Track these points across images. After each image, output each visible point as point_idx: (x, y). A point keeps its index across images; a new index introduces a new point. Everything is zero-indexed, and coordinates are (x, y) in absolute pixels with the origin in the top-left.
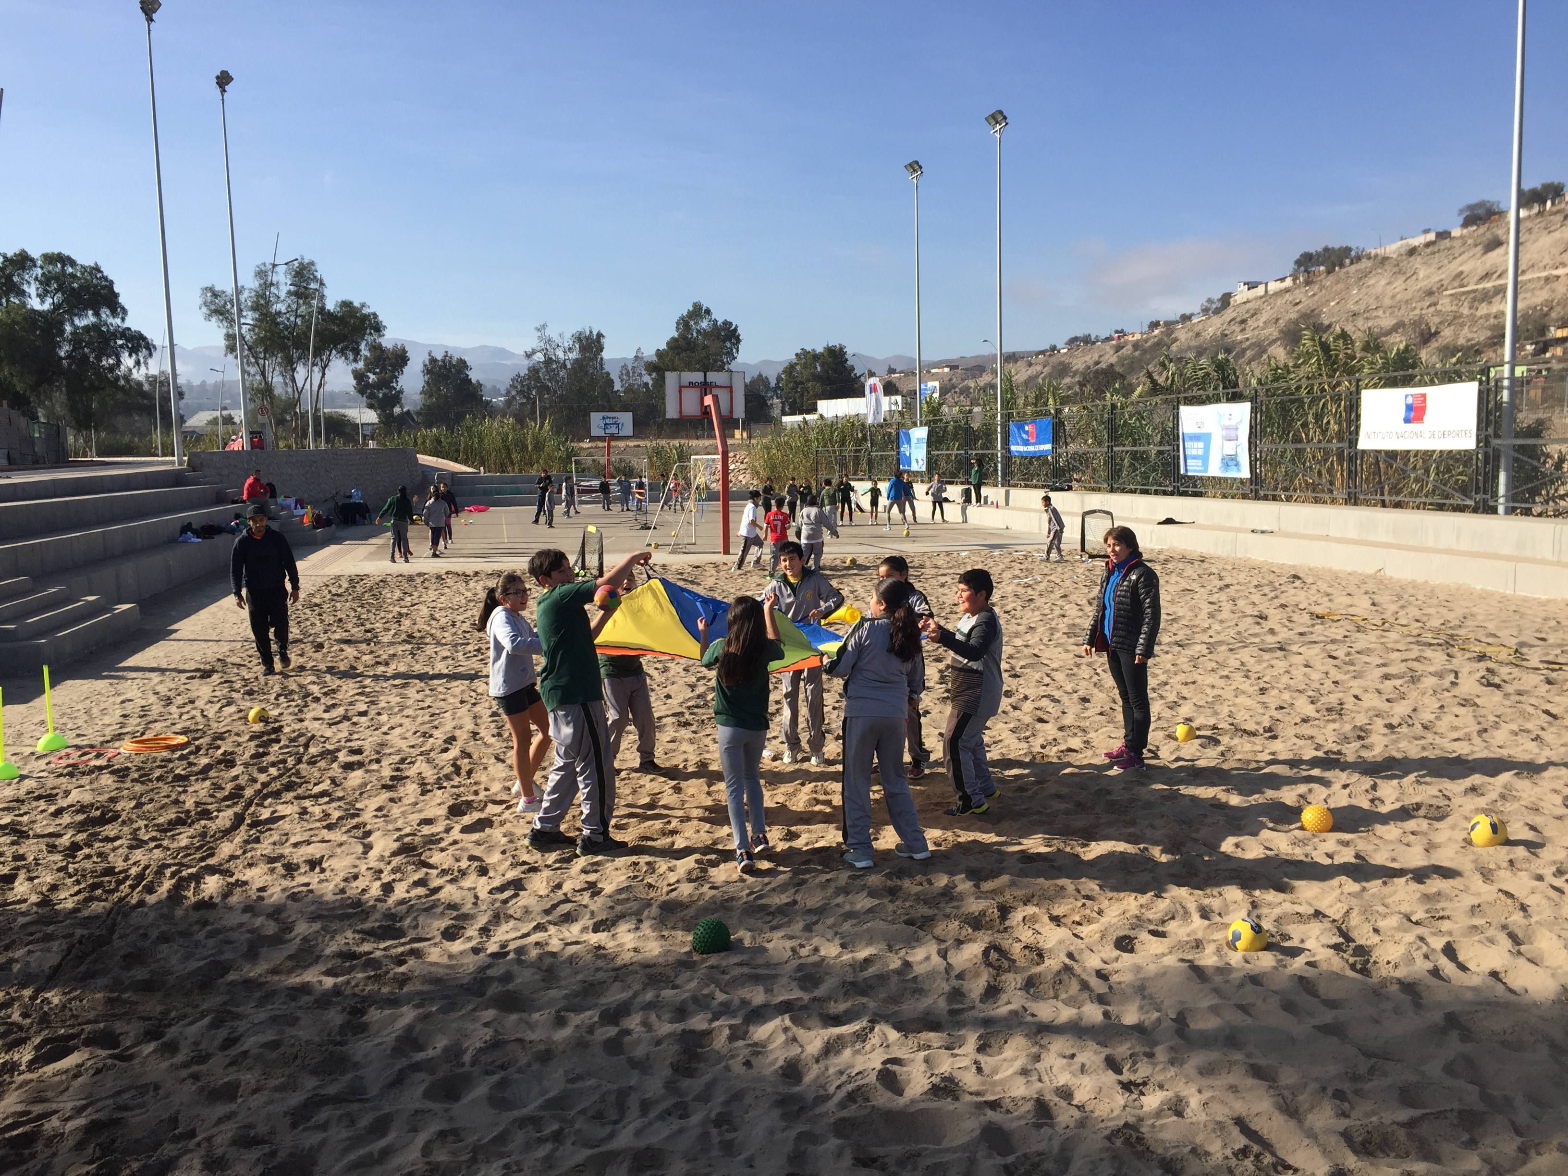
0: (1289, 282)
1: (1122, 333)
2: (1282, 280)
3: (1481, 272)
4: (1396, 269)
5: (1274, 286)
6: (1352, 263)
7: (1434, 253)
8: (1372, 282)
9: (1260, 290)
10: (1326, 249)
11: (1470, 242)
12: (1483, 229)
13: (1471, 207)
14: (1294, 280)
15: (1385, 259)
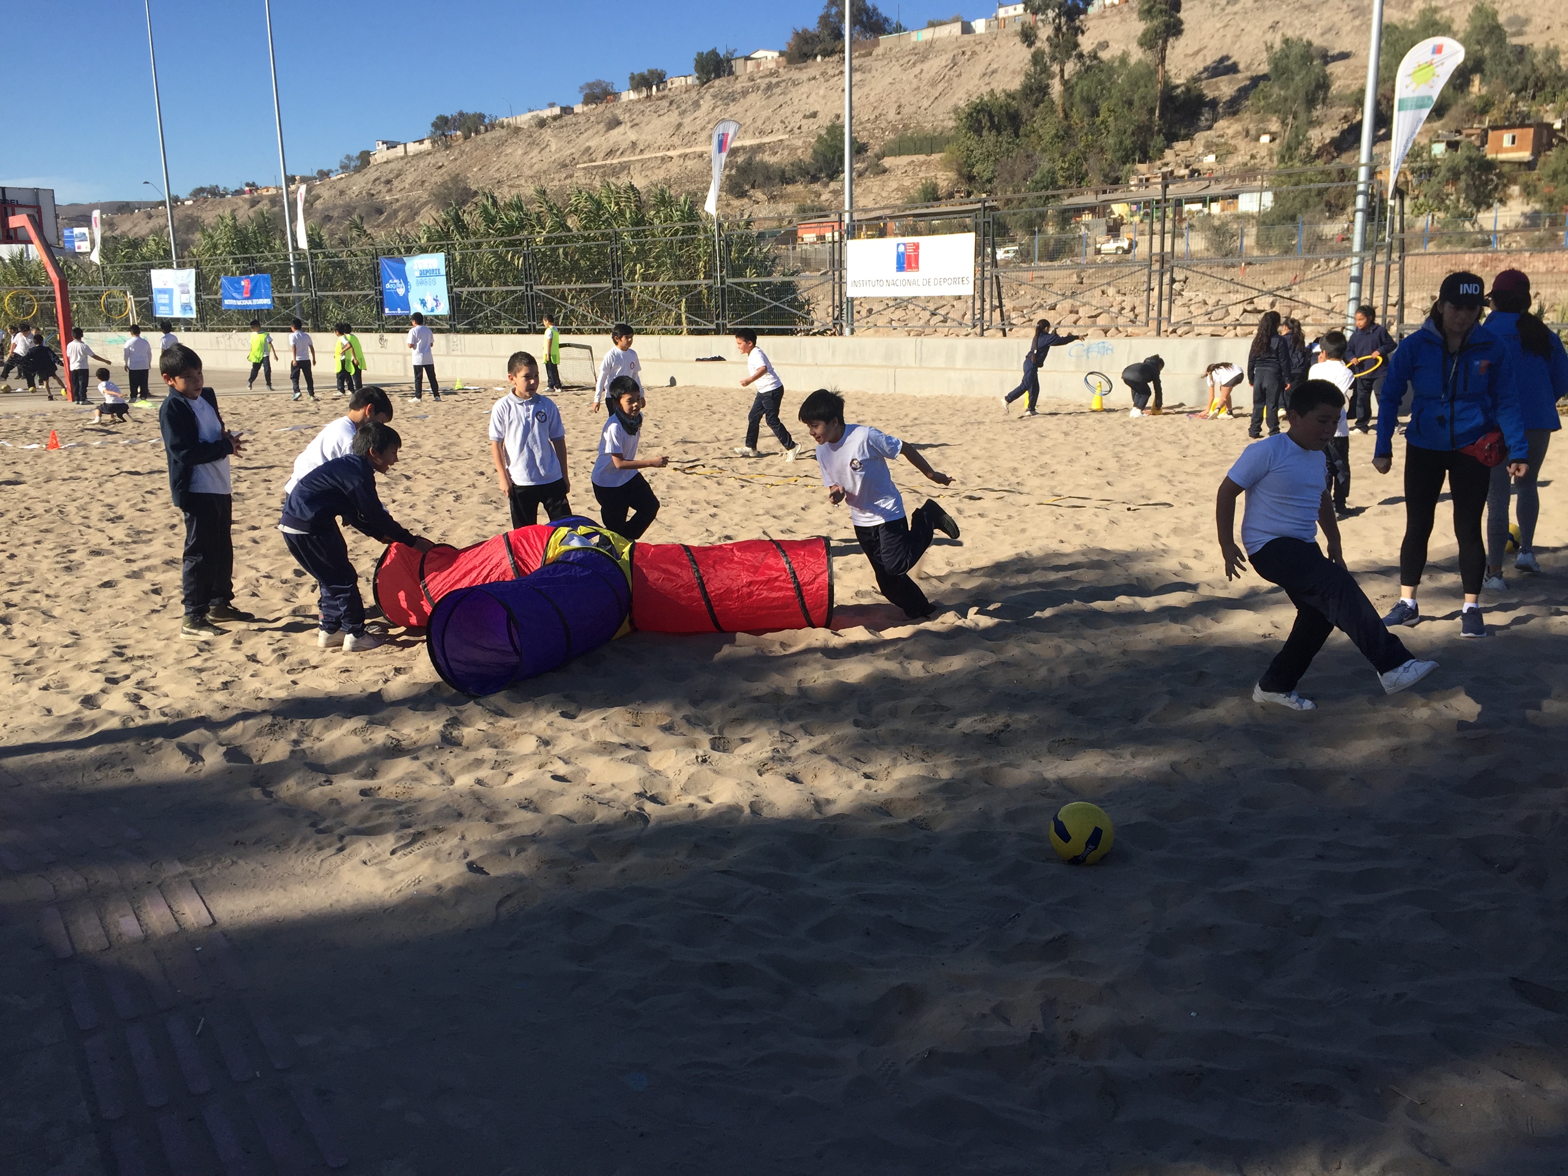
0: (427, 145)
1: (253, 187)
2: (421, 142)
3: (605, 148)
4: (529, 140)
5: (413, 148)
6: (486, 130)
7: (562, 127)
8: (509, 151)
9: (399, 151)
10: (461, 114)
11: (592, 119)
12: (601, 107)
13: (590, 86)
14: (434, 142)
15: (517, 130)
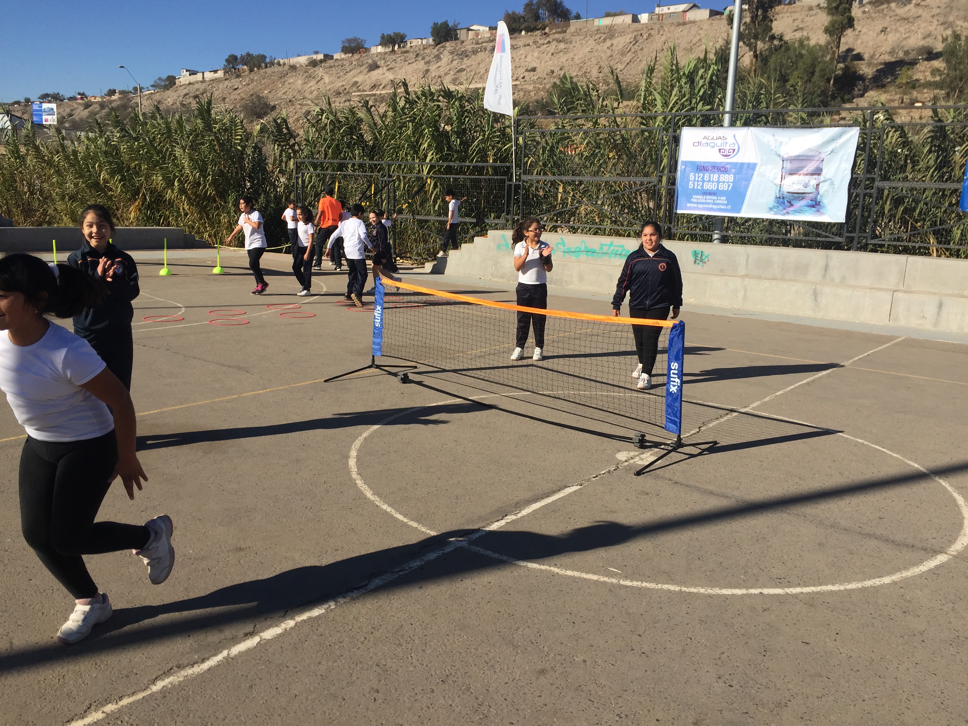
0: (220, 74)
1: (83, 96)
2: (215, 71)
3: (369, 83)
5: (209, 76)
6: (266, 67)
9: (199, 77)
10: (248, 54)
11: (354, 63)
13: (350, 41)
14: (225, 73)
